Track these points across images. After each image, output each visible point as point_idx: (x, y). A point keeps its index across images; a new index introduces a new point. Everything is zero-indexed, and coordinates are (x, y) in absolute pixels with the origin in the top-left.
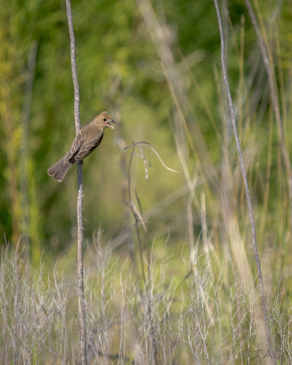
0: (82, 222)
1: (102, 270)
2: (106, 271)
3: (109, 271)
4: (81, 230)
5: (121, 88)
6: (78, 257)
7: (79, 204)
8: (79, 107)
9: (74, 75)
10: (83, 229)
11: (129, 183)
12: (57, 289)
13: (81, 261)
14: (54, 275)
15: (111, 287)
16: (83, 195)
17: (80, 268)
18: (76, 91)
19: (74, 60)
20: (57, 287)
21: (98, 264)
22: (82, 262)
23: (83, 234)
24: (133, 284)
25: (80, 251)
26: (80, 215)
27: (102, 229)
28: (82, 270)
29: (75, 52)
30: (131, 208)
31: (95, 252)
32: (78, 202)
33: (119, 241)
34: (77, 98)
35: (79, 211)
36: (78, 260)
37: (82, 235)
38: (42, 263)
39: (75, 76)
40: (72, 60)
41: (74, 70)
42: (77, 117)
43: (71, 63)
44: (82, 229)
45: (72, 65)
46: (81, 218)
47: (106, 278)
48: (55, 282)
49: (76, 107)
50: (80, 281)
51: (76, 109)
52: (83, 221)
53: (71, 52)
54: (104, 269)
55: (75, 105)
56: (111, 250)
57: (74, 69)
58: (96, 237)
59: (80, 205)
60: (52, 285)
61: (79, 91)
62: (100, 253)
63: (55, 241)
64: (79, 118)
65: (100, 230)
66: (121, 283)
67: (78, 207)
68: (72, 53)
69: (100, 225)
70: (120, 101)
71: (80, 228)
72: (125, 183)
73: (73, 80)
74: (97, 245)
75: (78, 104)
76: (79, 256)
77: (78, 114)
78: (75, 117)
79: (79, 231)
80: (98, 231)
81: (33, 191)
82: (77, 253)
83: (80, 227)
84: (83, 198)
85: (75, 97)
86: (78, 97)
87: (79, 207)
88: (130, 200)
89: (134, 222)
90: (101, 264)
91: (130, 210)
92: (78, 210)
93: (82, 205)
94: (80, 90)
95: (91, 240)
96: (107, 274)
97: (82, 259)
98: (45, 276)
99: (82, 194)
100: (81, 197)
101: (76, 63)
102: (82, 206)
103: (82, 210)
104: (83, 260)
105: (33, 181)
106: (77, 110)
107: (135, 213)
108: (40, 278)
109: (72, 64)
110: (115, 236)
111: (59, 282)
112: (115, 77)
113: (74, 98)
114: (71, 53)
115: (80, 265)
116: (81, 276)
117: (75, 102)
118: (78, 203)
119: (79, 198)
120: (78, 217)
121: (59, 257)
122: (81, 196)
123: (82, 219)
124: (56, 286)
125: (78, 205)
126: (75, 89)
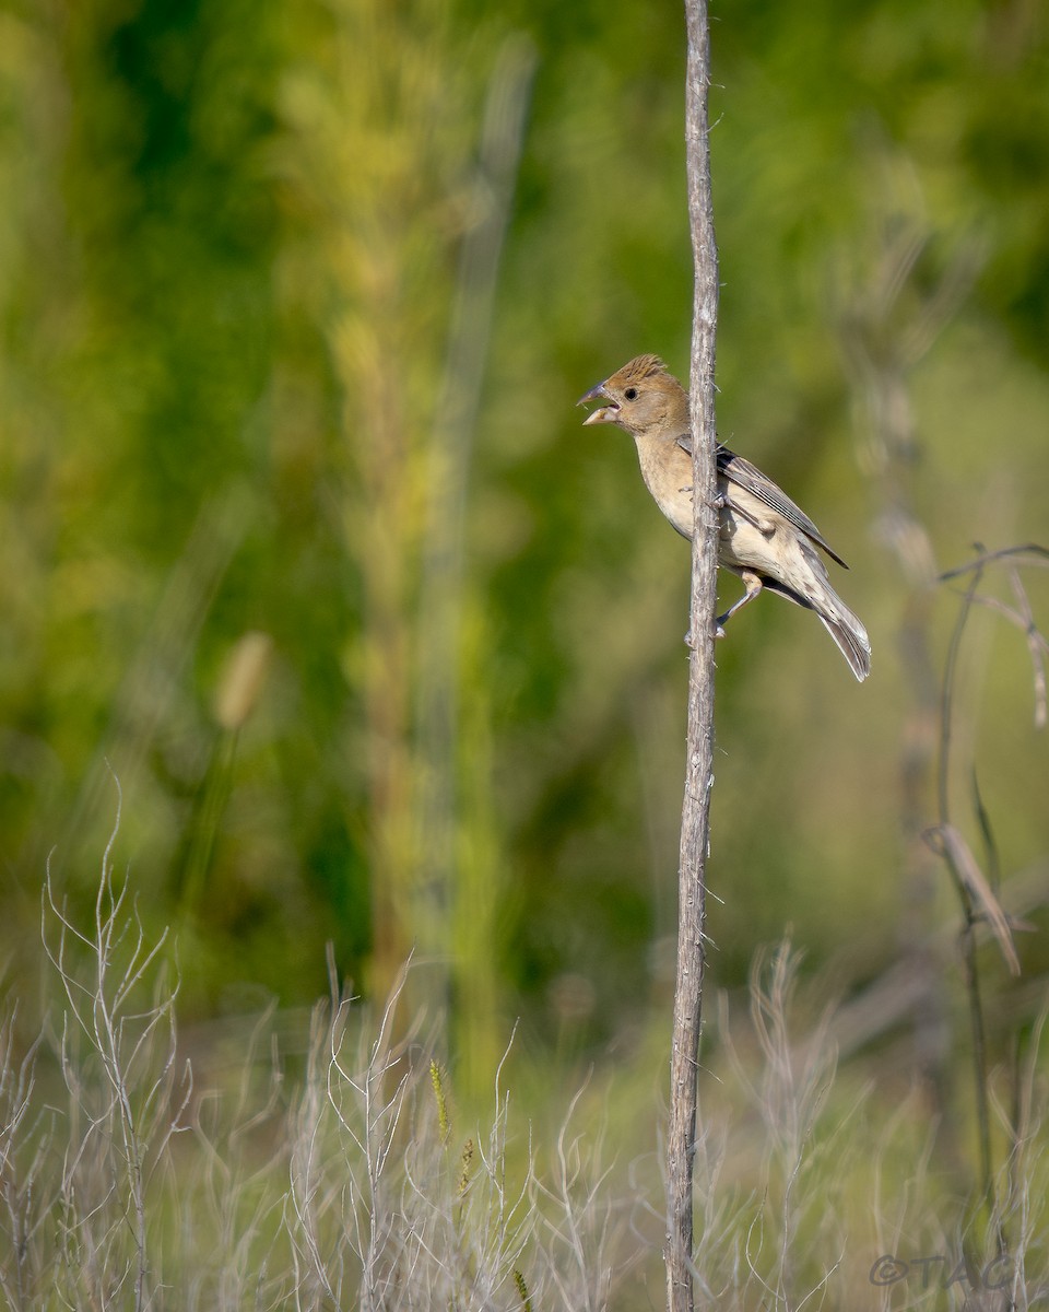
0: (700, 907)
1: (784, 1144)
2: (805, 1150)
3: (821, 1148)
4: (692, 943)
5: (924, 278)
6: (675, 1076)
7: (691, 819)
8: (714, 358)
9: (698, 202)
10: (703, 940)
11: (945, 737)
12: (571, 1223)
13: (687, 1093)
14: (562, 1156)
15: (824, 1224)
16: (712, 778)
17: (680, 1128)
18: (704, 277)
19: (701, 127)
20: (569, 1214)
21: (771, 1118)
22: (693, 1099)
23: (702, 965)
24: (931, 1219)
25: (685, 1043)
26: (695, 876)
27: (794, 949)
28: (691, 1137)
29: (708, 92)
30: (947, 854)
31: (759, 1059)
32: (687, 810)
33: (879, 1010)
34: (705, 313)
35: (692, 854)
36: (674, 1089)
37: (698, 970)
38: (503, 1095)
39: (702, 205)
40: (693, 130)
41: (696, 175)
42: (700, 405)
43: (684, 145)
44: (697, 942)
45: (689, 150)
46: (697, 890)
47: (804, 1181)
48: (565, 1190)
49: (697, 356)
50: (675, 1189)
51: (696, 366)
52: (707, 904)
53: (688, 87)
54: (793, 1138)
55: (695, 343)
56: (834, 1051)
57: (696, 173)
58: (766, 988)
59: (697, 824)
60: (544, 1203)
61: (720, 277)
62: (780, 1064)
63: (572, 997)
64: (713, 408)
65: (785, 949)
66: (876, 1211)
67: (685, 836)
68: (693, 93)
69: (789, 928)
70: (916, 340)
71: (688, 935)
72: (922, 734)
73: (693, 226)
74: (769, 1022)
75: (709, 340)
76: (679, 1070)
77: (707, 390)
78: (692, 404)
79: (682, 950)
80: (775, 954)
81: (478, 757)
82: (670, 1057)
83: (691, 932)
84: (709, 792)
85: (696, 308)
86: (713, 307)
87: (692, 833)
88: (944, 816)
89: (954, 921)
90: (782, 1115)
91: (940, 862)
92: (683, 850)
93: (707, 823)
94: (722, 274)
95: (740, 1003)
96: (809, 1163)
97: (694, 1083)
98: (513, 1159)
99: (710, 771)
100: (700, 786)
101: (708, 142)
102: (706, 832)
103: (704, 851)
104: (695, 1089)
105: (482, 704)
106: (705, 369)
107: (963, 878)
108: (489, 1165)
109: (690, 146)
110: (860, 986)
111: (579, 1190)
112: (896, 225)
113: (689, 313)
114: (689, 96)
115: (681, 1112)
116: (684, 1168)
117: (697, 333)
118: (684, 814)
119: (693, 791)
120: (682, 880)
121: (591, 1071)
122: (705, 784)
123: (703, 894)
124: (568, 1207)
125: (687, 823)
126: (698, 267)
